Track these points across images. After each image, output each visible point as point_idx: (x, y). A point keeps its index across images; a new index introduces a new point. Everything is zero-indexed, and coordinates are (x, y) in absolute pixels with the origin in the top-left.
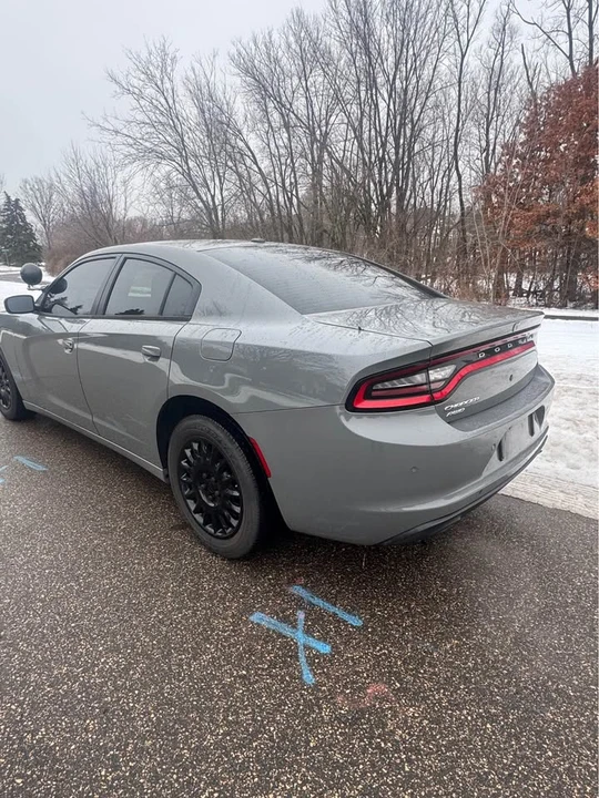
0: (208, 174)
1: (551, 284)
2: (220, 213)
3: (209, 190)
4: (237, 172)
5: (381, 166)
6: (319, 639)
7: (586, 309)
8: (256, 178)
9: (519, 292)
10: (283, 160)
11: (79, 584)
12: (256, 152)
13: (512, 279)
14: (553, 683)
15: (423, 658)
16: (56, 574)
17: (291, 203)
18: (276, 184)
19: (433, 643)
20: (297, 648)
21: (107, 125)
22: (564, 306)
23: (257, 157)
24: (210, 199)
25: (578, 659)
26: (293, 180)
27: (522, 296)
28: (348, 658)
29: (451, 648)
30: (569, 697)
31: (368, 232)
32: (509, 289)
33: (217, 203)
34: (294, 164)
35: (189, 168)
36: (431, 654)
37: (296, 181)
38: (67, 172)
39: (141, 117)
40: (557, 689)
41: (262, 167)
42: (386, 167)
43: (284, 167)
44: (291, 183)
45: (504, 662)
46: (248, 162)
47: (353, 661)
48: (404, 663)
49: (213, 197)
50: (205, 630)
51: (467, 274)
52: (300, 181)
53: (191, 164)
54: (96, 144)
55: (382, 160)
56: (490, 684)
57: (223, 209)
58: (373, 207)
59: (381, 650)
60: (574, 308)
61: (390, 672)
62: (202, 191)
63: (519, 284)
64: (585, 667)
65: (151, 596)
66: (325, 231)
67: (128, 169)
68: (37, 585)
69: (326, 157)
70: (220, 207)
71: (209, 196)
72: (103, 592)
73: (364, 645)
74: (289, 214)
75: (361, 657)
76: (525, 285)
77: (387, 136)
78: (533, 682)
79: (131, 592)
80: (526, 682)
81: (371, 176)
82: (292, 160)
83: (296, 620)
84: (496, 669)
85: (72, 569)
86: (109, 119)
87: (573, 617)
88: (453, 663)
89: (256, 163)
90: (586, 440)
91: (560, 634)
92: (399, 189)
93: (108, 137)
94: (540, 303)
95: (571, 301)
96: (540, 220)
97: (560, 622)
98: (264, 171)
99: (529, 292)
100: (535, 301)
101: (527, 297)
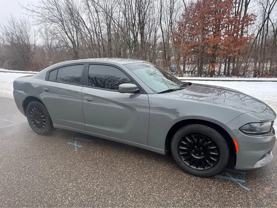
1: (195, 69)
3: (72, 35)
7: (208, 77)
9: (185, 72)
12: (85, 21)
17: (99, 39)
18: (93, 32)
20: (236, 182)
21: (29, 8)
22: (201, 77)
26: (99, 31)
33: (75, 40)
34: (100, 25)
37: (101, 31)
38: (9, 26)
39: (42, 5)
43: (96, 26)
49: (73, 37)
54: (25, 15)
55: (134, 24)
57: (78, 42)
60: (204, 76)
63: (184, 69)
70: (76, 42)
74: (99, 44)
76: (186, 70)
77: (135, 14)
86: (30, 6)
89: (85, 24)
93: (30, 13)
94: (192, 76)
95: (202, 75)
96: (192, 47)
98: (88, 27)
99: (188, 72)
100: (190, 74)
101: (187, 73)
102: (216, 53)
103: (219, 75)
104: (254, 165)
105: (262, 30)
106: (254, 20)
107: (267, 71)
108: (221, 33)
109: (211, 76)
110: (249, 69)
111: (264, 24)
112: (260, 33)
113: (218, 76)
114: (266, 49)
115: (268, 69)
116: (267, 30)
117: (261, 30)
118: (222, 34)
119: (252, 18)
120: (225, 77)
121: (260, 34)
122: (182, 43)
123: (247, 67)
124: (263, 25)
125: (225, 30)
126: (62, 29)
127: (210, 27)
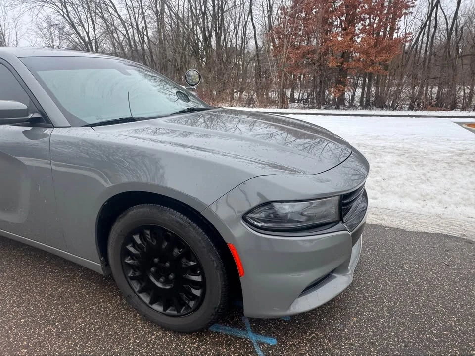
0: (83, 17)
1: (310, 95)
2: (93, 44)
3: (85, 29)
4: (103, 18)
5: (204, 17)
6: (266, 335)
7: (331, 109)
8: (117, 22)
9: (293, 100)
10: (136, 10)
11: (57, 327)
13: (288, 93)
14: (423, 335)
15: (340, 335)
16: (32, 322)
17: (144, 41)
18: (132, 27)
19: (342, 323)
20: (252, 345)
22: (319, 108)
23: (116, 7)
24: (86, 34)
25: (429, 317)
26: (144, 25)
27: (295, 102)
28: (291, 345)
29: (354, 323)
30: (436, 342)
31: (198, 62)
32: (287, 98)
34: (144, 14)
35: (67, 11)
36: (344, 331)
37: (146, 26)
40: (427, 338)
41: (120, 14)
42: (207, 18)
43: (137, 16)
44: (143, 27)
45: (390, 328)
46: (111, 10)
47: (295, 346)
48: (329, 340)
49: (88, 33)
50: (177, 344)
51: (262, 88)
52: (149, 26)
53: (69, 9)
55: (204, 14)
56: (388, 344)
57: (96, 43)
58: (200, 44)
59: (310, 335)
60: (325, 108)
61: (323, 349)
62: (80, 28)
63: (292, 95)
64: (435, 321)
65: (124, 326)
66: (169, 61)
67: (18, 9)
68: (16, 334)
69: (167, 10)
70: (93, 41)
71: (85, 32)
72: (81, 329)
73: (298, 333)
74: (143, 48)
75: (300, 342)
76: (296, 96)
78: (412, 337)
79: (105, 325)
80: (407, 338)
81: (198, 24)
82: (143, 11)
83: (244, 324)
84: (387, 332)
85: (45, 316)
87: (414, 290)
88: (359, 334)
89: (116, 11)
90: (377, 181)
91: (412, 302)
92: (217, 33)
94: (306, 107)
95: (322, 105)
96: (304, 56)
97: (408, 295)
98: (123, 17)
99: (300, 101)
100: (303, 105)
101: (298, 103)
102: (345, 66)
103: (352, 106)
104: (288, 308)
105: (427, 27)
106: (413, 7)
107: (432, 100)
108: (355, 30)
109: (338, 108)
110: (402, 96)
111: (431, 14)
112: (422, 32)
113: (349, 107)
114: (433, 61)
115: (435, 96)
116: (436, 27)
117: (425, 26)
118: (356, 32)
119: (408, 4)
120: (361, 109)
121: (424, 34)
122: (285, 48)
123: (399, 92)
124: (429, 17)
125: (362, 24)
126: (63, 16)
127: (337, 19)
